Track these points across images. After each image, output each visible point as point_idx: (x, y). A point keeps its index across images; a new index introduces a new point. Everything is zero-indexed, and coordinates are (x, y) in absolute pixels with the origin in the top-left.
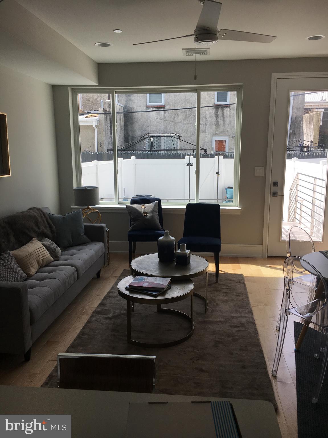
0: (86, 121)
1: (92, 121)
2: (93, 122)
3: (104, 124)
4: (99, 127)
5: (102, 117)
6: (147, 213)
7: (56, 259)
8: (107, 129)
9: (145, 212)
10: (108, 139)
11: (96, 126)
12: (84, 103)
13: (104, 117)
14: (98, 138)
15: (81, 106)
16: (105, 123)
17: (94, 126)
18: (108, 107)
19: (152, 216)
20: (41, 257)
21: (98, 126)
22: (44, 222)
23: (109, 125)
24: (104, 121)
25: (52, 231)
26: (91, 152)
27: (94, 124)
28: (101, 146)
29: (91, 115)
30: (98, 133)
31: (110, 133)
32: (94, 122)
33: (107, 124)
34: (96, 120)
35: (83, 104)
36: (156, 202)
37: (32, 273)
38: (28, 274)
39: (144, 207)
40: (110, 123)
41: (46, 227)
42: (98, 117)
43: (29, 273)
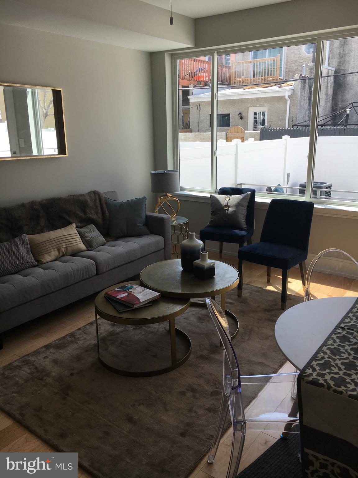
0: (278, 91)
1: (285, 91)
2: (285, 93)
3: (299, 93)
4: (292, 98)
5: (298, 84)
6: (229, 207)
7: (90, 248)
8: (304, 100)
9: (227, 206)
10: (304, 112)
11: (289, 96)
12: (288, 70)
13: (300, 85)
14: (290, 111)
15: (283, 74)
16: (301, 93)
17: (287, 97)
18: (310, 72)
19: (234, 211)
20: (64, 244)
21: (292, 96)
22: (96, 207)
23: (307, 94)
24: (300, 90)
25: (104, 219)
26: (277, 128)
27: (287, 94)
28: (293, 121)
29: (287, 84)
30: (291, 105)
31: (307, 105)
32: (287, 92)
33: (305, 93)
34: (288, 90)
35: (286, 71)
36: (248, 194)
37: (44, 260)
38: (38, 261)
39: (228, 199)
40: (310, 92)
41: (97, 213)
42: (293, 86)
43: (41, 260)
